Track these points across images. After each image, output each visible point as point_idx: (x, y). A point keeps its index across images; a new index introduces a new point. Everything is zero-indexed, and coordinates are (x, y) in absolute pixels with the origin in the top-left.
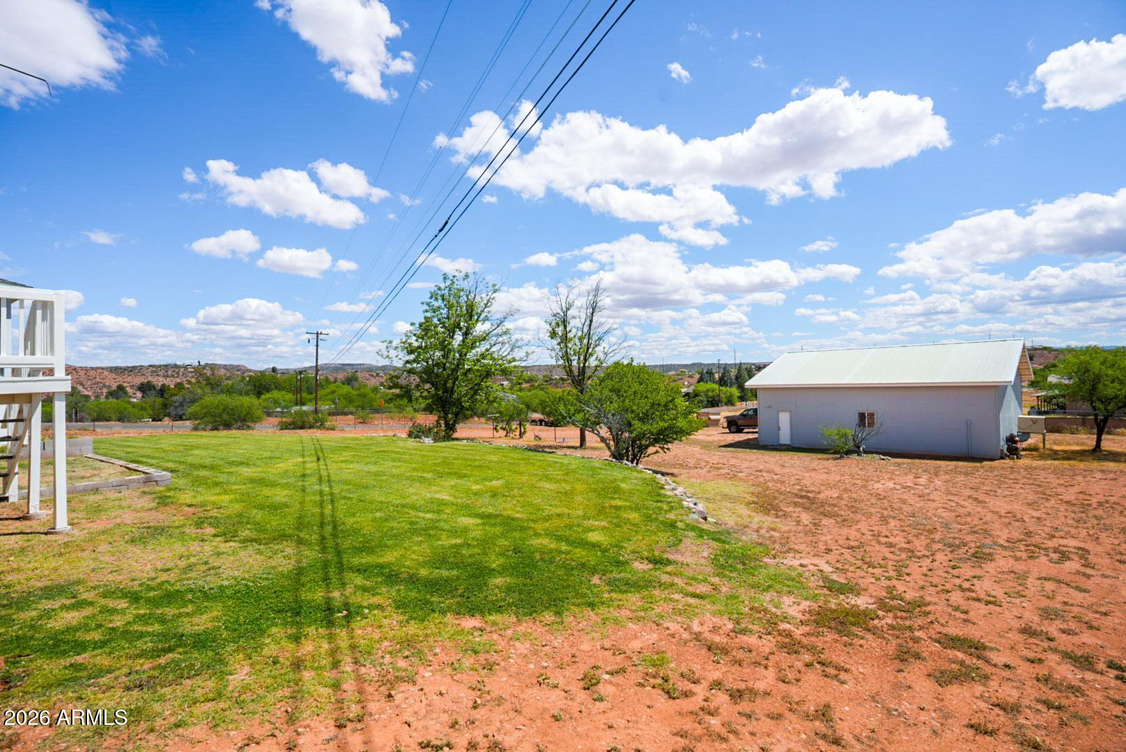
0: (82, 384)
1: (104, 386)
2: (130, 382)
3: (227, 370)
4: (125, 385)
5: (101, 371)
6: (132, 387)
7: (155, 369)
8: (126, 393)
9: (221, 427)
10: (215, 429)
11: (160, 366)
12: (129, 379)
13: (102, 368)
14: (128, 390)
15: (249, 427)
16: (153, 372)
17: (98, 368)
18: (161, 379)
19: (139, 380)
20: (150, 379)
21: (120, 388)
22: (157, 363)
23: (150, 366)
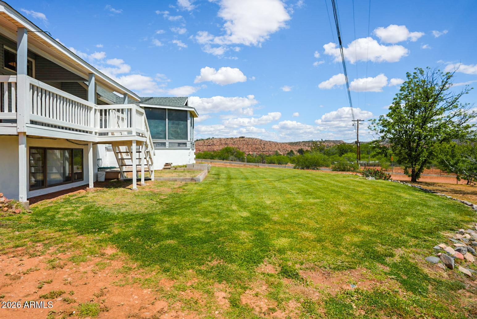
0: (279, 150)
1: (287, 150)
2: (295, 149)
3: (335, 143)
4: (293, 150)
5: (285, 144)
6: (296, 151)
7: (305, 143)
8: (293, 153)
9: (305, 168)
10: (303, 168)
11: (306, 142)
12: (295, 147)
13: (286, 143)
14: (295, 152)
15: (317, 169)
16: (304, 144)
17: (285, 143)
18: (307, 147)
19: (299, 148)
20: (303, 147)
21: (292, 151)
22: (306, 140)
23: (303, 142)
